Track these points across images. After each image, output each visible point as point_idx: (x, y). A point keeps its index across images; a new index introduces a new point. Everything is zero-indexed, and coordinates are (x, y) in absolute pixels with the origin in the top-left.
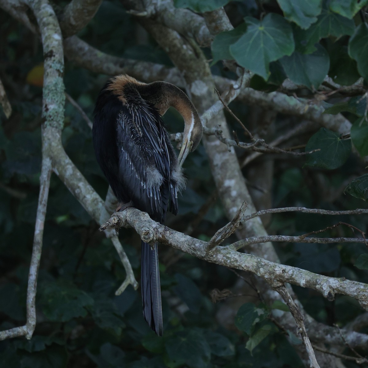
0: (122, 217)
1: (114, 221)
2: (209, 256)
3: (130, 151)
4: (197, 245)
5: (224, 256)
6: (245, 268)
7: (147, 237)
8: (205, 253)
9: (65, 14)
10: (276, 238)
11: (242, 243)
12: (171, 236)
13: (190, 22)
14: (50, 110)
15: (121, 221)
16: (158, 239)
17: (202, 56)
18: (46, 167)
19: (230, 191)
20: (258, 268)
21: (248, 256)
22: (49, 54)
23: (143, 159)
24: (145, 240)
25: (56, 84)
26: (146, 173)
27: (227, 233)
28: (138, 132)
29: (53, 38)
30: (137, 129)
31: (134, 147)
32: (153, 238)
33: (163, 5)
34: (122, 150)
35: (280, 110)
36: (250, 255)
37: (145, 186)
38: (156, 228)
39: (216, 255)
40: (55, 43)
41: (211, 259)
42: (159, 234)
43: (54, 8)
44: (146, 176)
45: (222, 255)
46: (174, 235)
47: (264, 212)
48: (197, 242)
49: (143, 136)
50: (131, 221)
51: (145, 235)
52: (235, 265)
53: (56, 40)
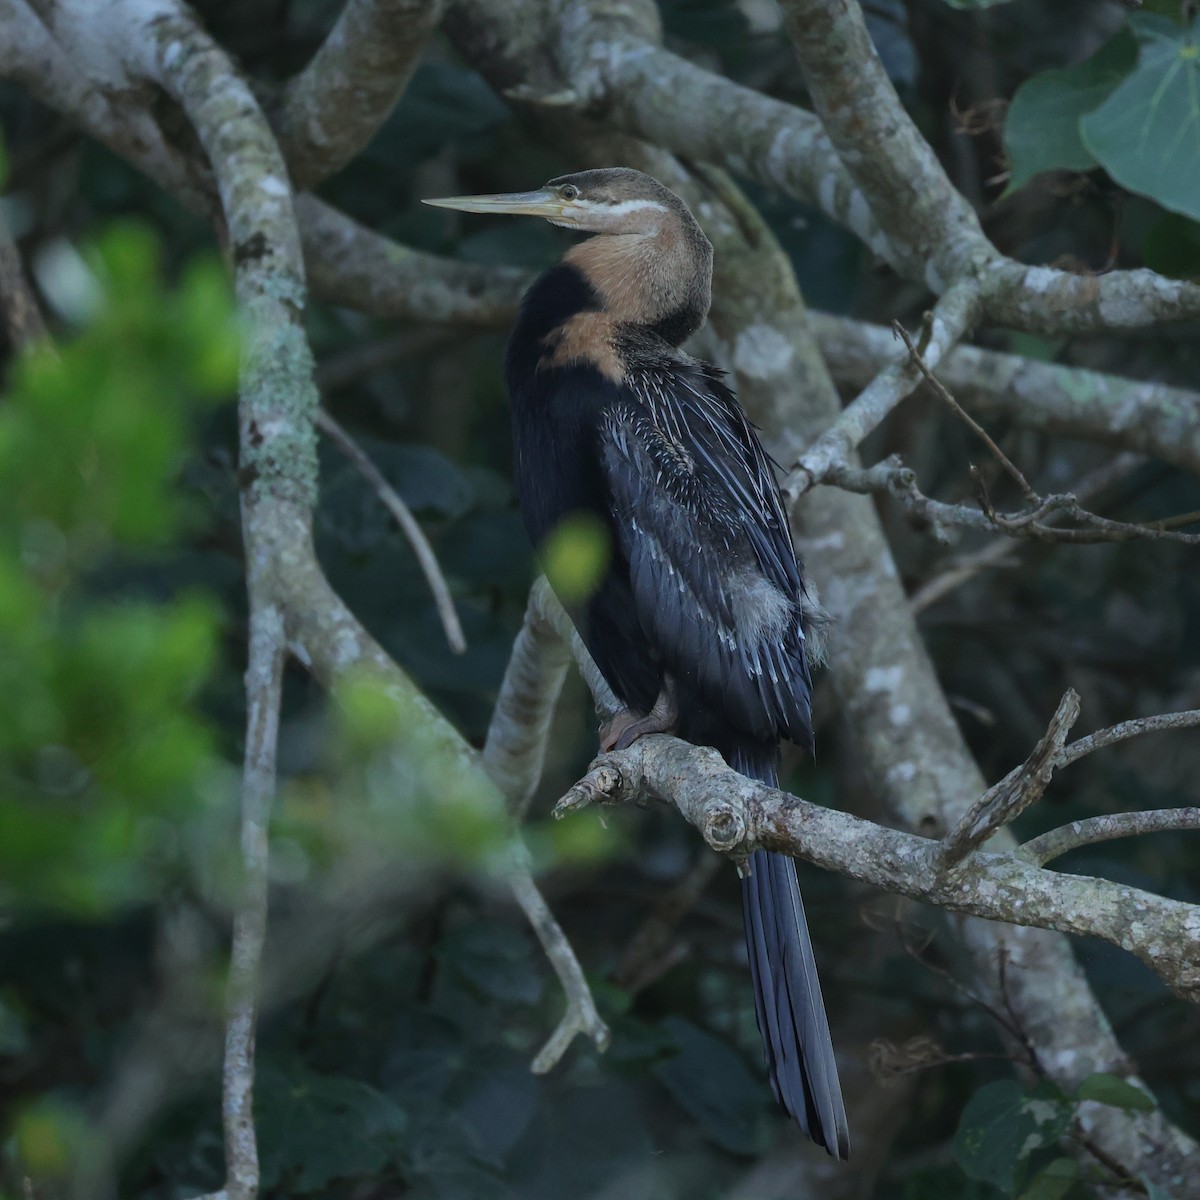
0: (629, 766)
1: (601, 781)
2: (946, 889)
3: (662, 531)
4: (903, 851)
5: (999, 887)
6: (1077, 925)
7: (723, 832)
8: (931, 880)
9: (289, 109)
10: (1176, 816)
11: (1058, 838)
12: (807, 826)
13: (734, 117)
14: (268, 441)
15: (626, 782)
16: (760, 838)
17: (768, 238)
18: (266, 638)
19: (886, 708)
20: (1123, 922)
21: (1087, 881)
22: (252, 248)
23: (709, 551)
24: (719, 843)
25: (284, 351)
26: (728, 598)
27: (1012, 805)
28: (679, 459)
29: (263, 192)
30: (672, 450)
31: (673, 512)
32: (746, 834)
33: (629, 65)
34: (635, 528)
35: (1040, 419)
36: (1093, 881)
37: (731, 642)
38: (755, 801)
39: (974, 885)
40: (270, 209)
41: (955, 900)
42: (766, 819)
43: (251, 87)
44: (730, 606)
45: (992, 885)
46: (818, 820)
47: (1137, 727)
48: (902, 841)
49: (698, 472)
50: (662, 779)
51: (716, 824)
52: (1042, 915)
53: (274, 199)
